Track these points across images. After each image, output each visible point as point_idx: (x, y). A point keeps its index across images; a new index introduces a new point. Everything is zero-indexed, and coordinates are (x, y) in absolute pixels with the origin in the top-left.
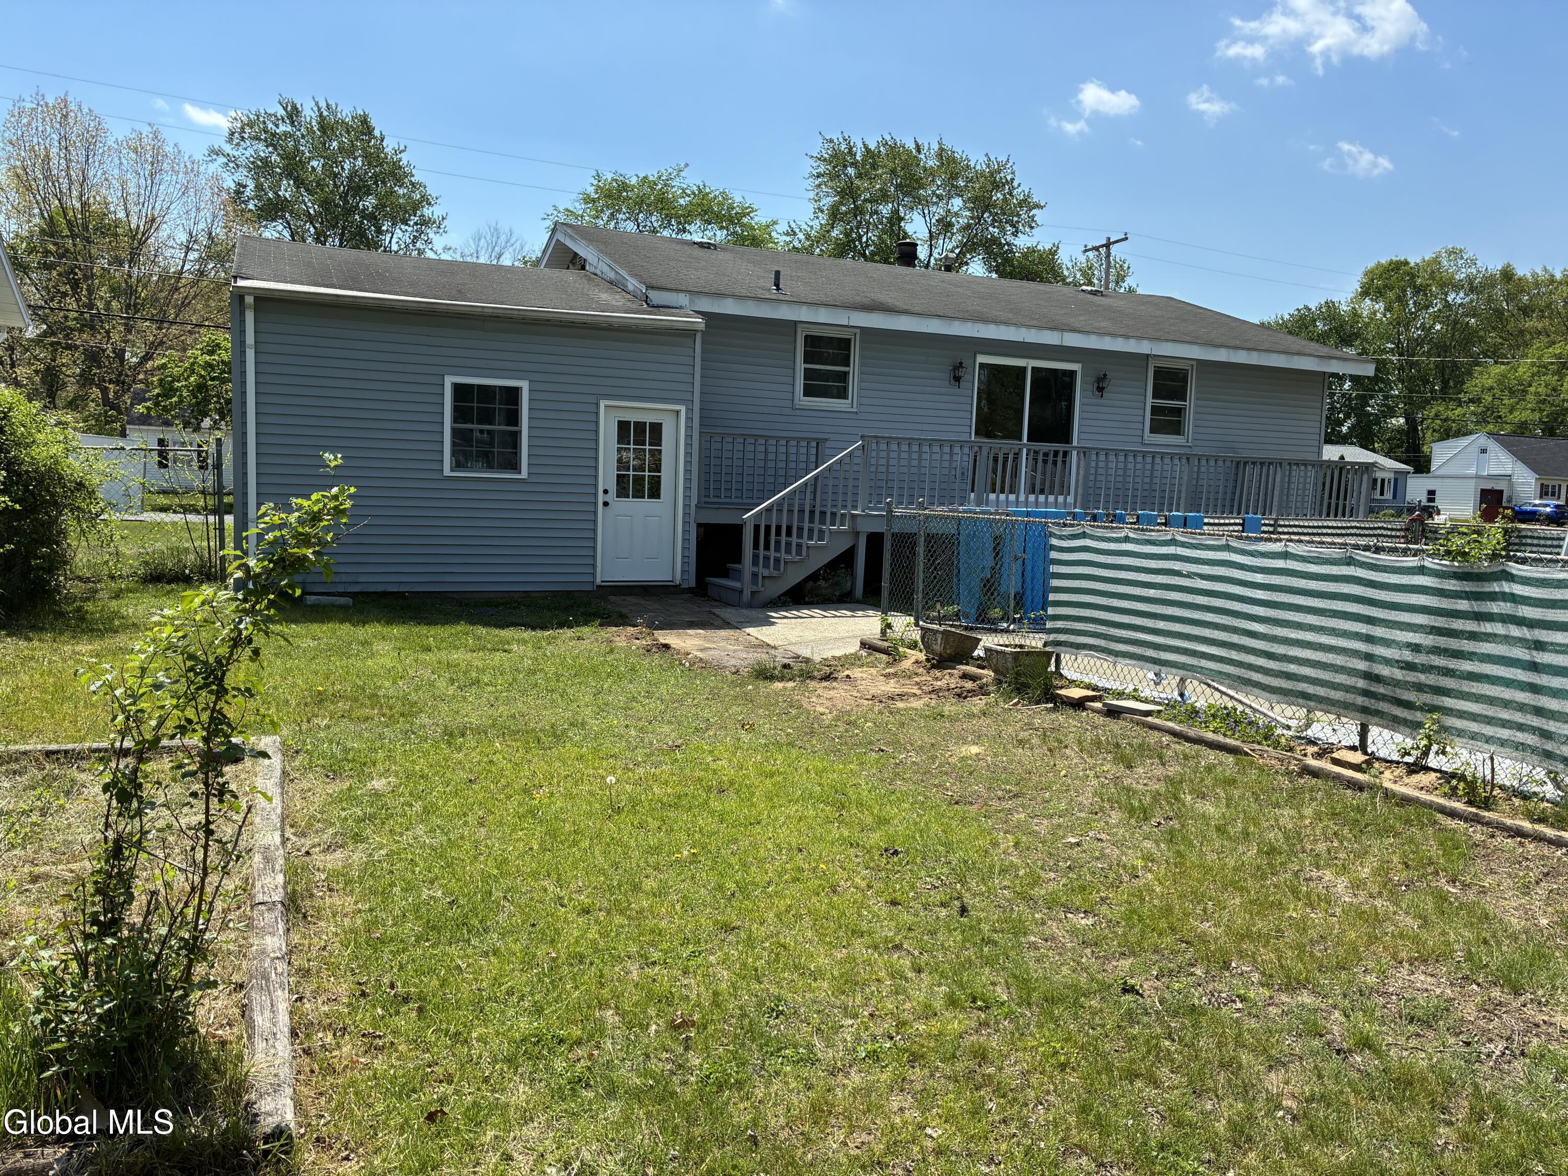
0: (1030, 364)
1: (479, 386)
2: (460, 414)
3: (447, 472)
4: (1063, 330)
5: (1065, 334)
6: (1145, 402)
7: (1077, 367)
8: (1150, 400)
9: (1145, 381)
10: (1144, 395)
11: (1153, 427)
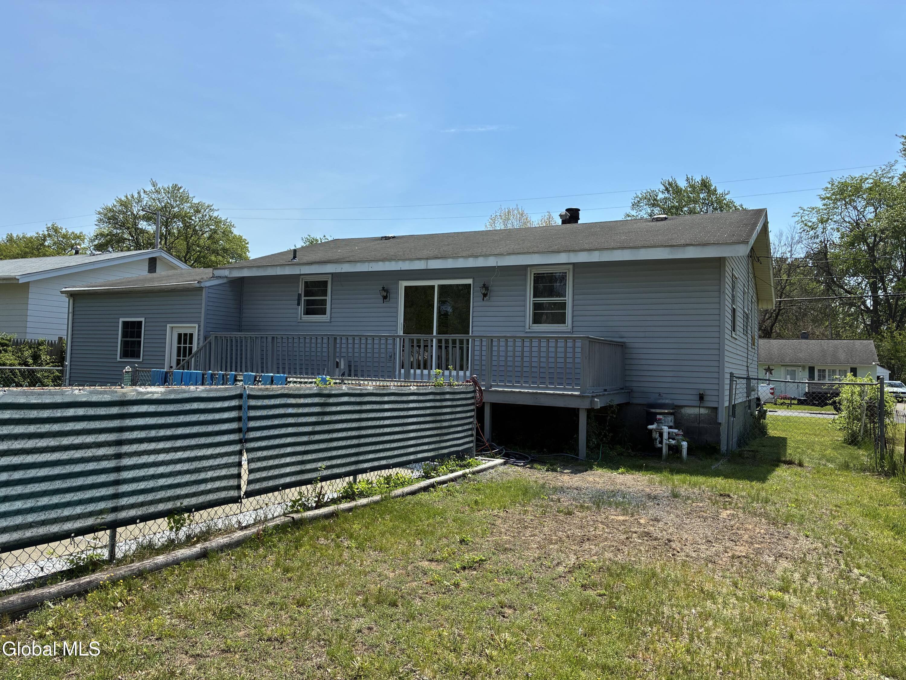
0: (436, 283)
1: (131, 322)
2: (124, 335)
3: (119, 359)
4: (427, 259)
5: (429, 261)
6: (525, 301)
7: (469, 281)
8: (530, 299)
9: (525, 285)
10: (525, 296)
11: (537, 320)
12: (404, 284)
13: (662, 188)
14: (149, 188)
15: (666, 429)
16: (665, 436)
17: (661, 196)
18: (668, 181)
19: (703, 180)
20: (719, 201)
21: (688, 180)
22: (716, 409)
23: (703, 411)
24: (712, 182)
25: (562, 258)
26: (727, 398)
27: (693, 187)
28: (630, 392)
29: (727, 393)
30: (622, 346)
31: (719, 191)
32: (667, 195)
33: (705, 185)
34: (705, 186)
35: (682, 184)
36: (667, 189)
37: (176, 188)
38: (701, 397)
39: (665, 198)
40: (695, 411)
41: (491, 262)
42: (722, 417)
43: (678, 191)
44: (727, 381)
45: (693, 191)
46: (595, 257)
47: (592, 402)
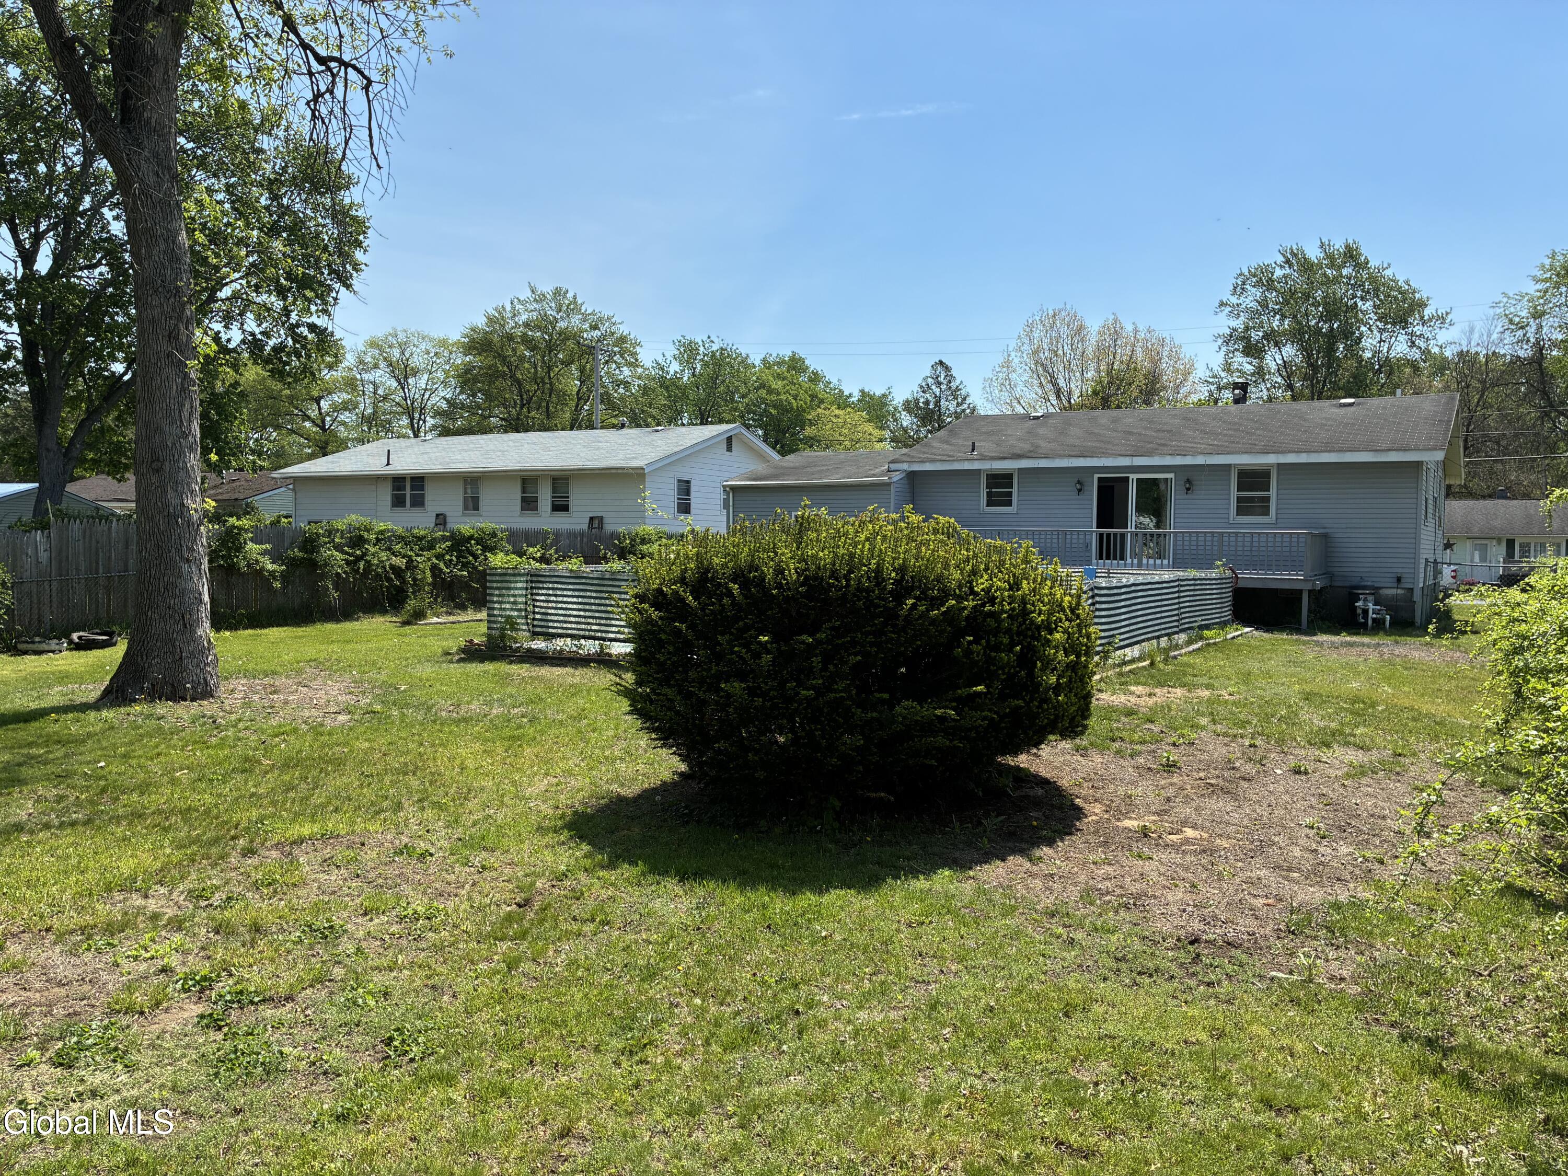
0: (1132, 477)
4: (1132, 456)
5: (1134, 458)
6: (1229, 495)
7: (1171, 475)
8: (1234, 493)
9: (1230, 480)
10: (1229, 490)
11: (1240, 511)
12: (1096, 476)
13: (1280, 259)
14: (526, 294)
15: (1371, 606)
16: (1371, 612)
17: (1279, 273)
18: (1291, 249)
19: (1347, 246)
20: (1372, 279)
21: (1322, 246)
22: (1412, 589)
23: (1400, 591)
24: (1364, 251)
25: (1271, 459)
26: (1422, 580)
27: (1330, 257)
28: (1330, 575)
29: (1422, 575)
30: (1325, 537)
31: (1372, 264)
32: (1288, 271)
33: (1351, 254)
34: (1351, 257)
35: (1314, 253)
36: (1288, 261)
37: (558, 293)
38: (1399, 580)
39: (1285, 276)
40: (1394, 591)
41: (1200, 460)
42: (1417, 597)
43: (1306, 266)
44: (1423, 566)
45: (1331, 265)
46: (1303, 458)
47: (1314, 584)
